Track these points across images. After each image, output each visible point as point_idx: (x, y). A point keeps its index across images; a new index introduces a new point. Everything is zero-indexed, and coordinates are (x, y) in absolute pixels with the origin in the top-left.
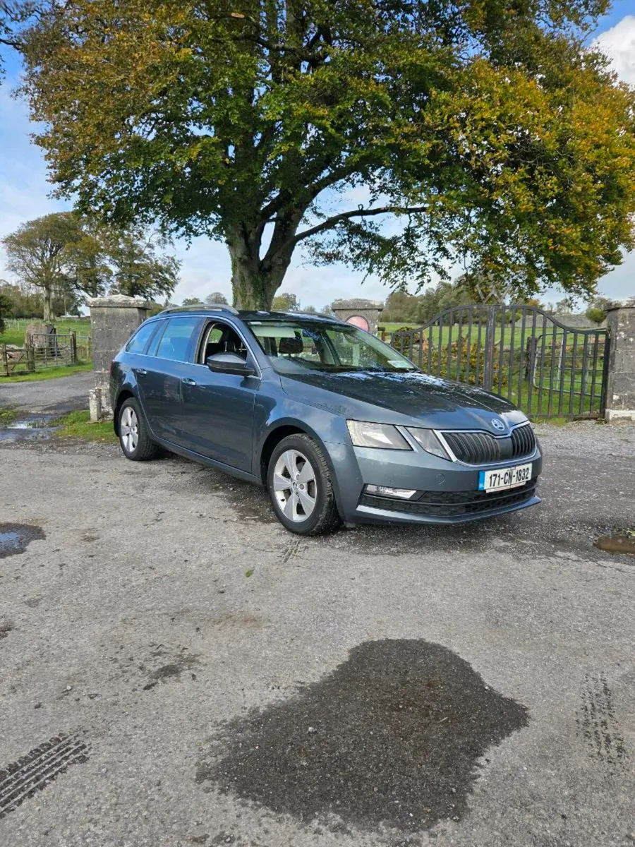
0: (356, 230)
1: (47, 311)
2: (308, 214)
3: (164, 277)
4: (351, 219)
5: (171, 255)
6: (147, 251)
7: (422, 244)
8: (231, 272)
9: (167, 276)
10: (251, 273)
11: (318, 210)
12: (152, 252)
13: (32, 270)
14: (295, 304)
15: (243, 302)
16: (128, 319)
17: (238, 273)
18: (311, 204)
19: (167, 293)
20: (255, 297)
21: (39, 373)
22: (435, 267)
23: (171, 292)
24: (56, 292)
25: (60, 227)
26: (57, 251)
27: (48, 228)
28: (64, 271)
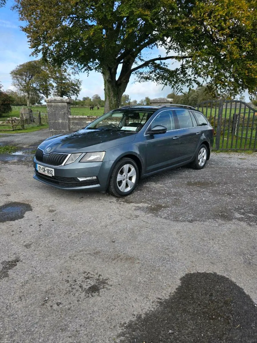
0: (158, 67)
1: (28, 103)
2: (137, 59)
3: (75, 88)
4: (156, 62)
5: (78, 79)
6: (68, 77)
8: (104, 86)
9: (76, 88)
10: (112, 86)
11: (141, 58)
12: (70, 77)
13: (22, 85)
14: (129, 99)
15: (109, 99)
16: (63, 107)
17: (107, 86)
18: (138, 55)
19: (76, 95)
20: (114, 96)
21: (26, 129)
22: (195, 81)
23: (78, 94)
24: (32, 95)
25: (32, 67)
26: (31, 77)
27: (28, 68)
28: (35, 86)
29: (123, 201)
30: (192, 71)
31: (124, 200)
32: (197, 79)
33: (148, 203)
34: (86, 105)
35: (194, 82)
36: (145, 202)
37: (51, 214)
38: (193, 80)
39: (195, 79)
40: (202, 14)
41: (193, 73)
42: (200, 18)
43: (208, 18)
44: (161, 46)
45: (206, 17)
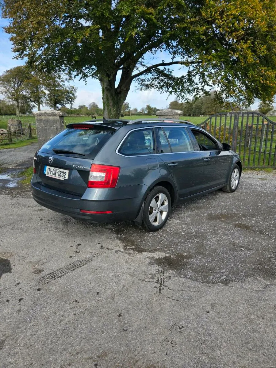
0: (161, 73)
1: (18, 112)
2: (138, 65)
3: (69, 96)
4: (159, 67)
5: (72, 86)
6: (61, 84)
7: (197, 79)
8: (102, 94)
9: (71, 95)
10: (112, 95)
11: (143, 63)
12: (64, 84)
13: (10, 93)
15: (108, 109)
16: (54, 122)
17: (105, 95)
18: (139, 60)
20: (113, 106)
21: (14, 144)
22: (202, 90)
23: (73, 102)
24: (21, 103)
25: (21, 73)
26: (20, 84)
27: (16, 73)
28: (24, 93)
29: (132, 249)
30: (200, 79)
31: (133, 247)
32: (204, 88)
33: (165, 252)
34: (82, 114)
35: (202, 91)
36: (161, 250)
38: (200, 89)
39: (203, 88)
40: (213, 13)
41: (200, 81)
42: (211, 18)
43: (219, 17)
44: (165, 51)
45: (217, 16)
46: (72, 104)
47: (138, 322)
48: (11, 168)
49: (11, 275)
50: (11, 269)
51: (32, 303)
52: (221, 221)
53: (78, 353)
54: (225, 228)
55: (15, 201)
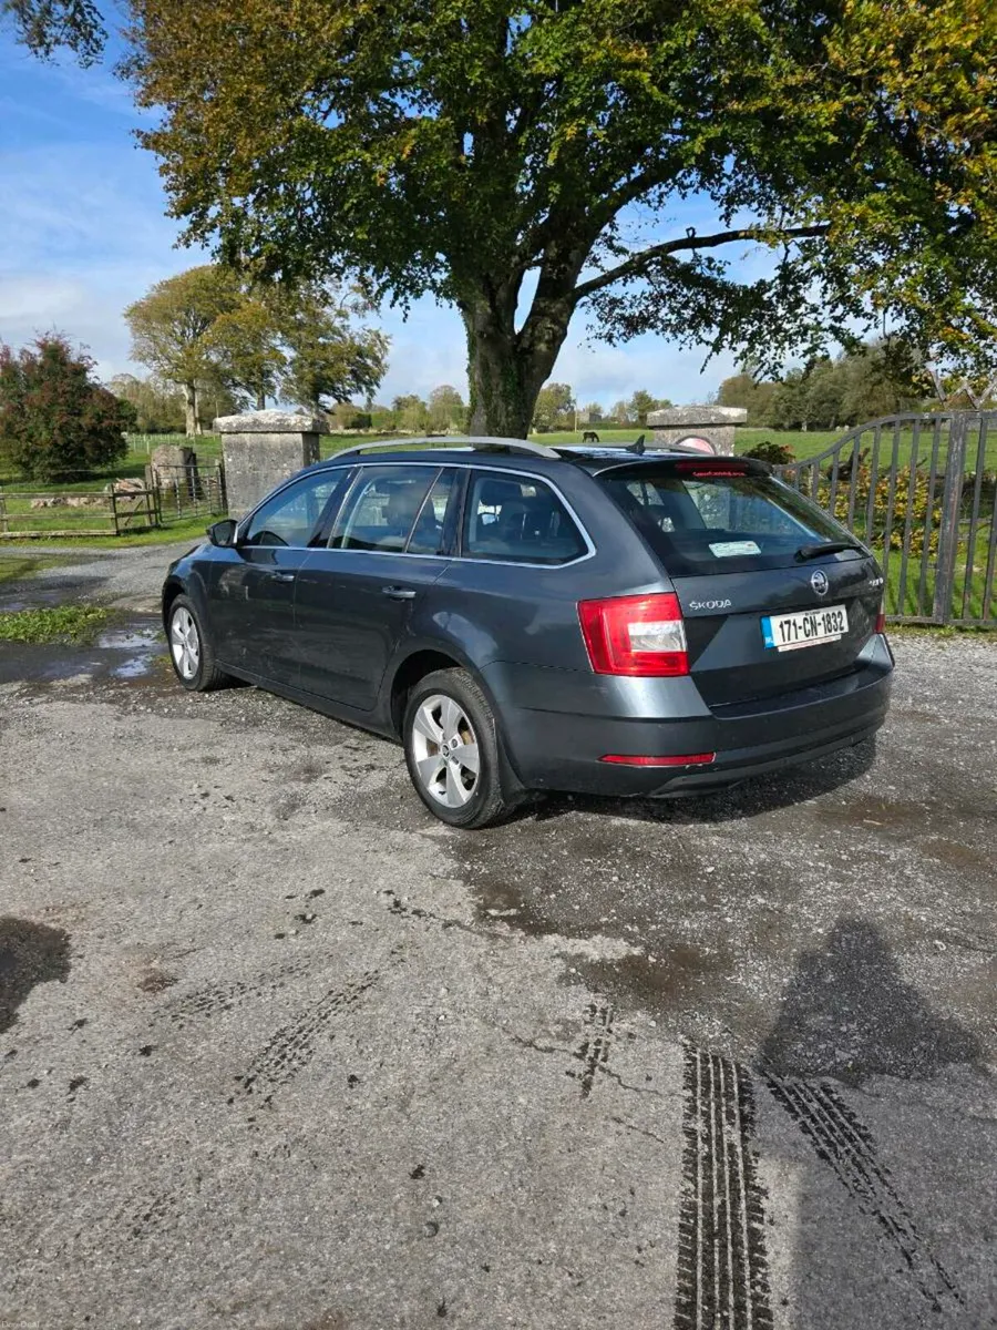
0: (686, 275)
1: (190, 423)
2: (598, 249)
3: (363, 366)
4: (675, 254)
5: (374, 329)
6: (337, 323)
7: (814, 292)
8: (467, 355)
9: (369, 362)
10: (501, 357)
11: (615, 242)
12: (346, 323)
13: (168, 359)
14: (569, 402)
15: (487, 406)
16: (287, 452)
17: (478, 357)
18: (603, 231)
19: (368, 389)
20: (505, 396)
21: (166, 529)
22: (836, 331)
23: (375, 387)
24: (204, 391)
25: (207, 289)
26: (202, 328)
27: (191, 292)
28: (214, 358)
29: (507, 919)
30: (825, 292)
31: (513, 912)
32: (844, 325)
33: (628, 936)
34: (404, 427)
35: (832, 336)
36: (613, 930)
37: (150, 1003)
38: (825, 330)
39: (838, 325)
40: (872, 50)
41: (828, 297)
42: (863, 66)
43: (894, 63)
44: (696, 192)
45: (888, 58)
46: (372, 393)
47: (483, 1207)
48: (140, 610)
49: (63, 987)
50: (66, 968)
51: (112, 1097)
52: (869, 828)
53: (237, 1308)
54: (880, 858)
55: (129, 724)
